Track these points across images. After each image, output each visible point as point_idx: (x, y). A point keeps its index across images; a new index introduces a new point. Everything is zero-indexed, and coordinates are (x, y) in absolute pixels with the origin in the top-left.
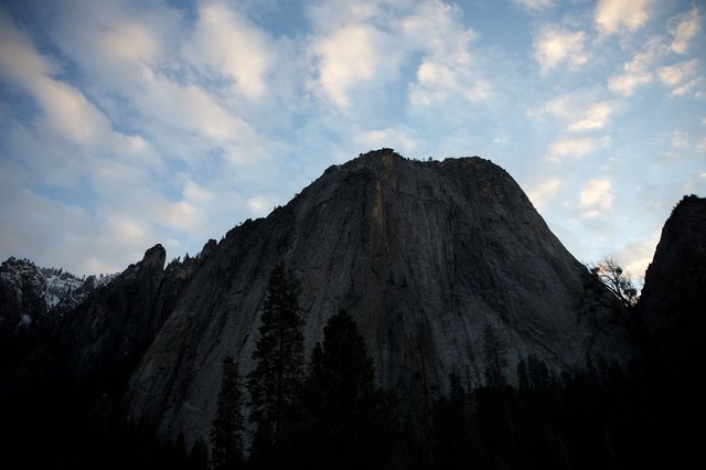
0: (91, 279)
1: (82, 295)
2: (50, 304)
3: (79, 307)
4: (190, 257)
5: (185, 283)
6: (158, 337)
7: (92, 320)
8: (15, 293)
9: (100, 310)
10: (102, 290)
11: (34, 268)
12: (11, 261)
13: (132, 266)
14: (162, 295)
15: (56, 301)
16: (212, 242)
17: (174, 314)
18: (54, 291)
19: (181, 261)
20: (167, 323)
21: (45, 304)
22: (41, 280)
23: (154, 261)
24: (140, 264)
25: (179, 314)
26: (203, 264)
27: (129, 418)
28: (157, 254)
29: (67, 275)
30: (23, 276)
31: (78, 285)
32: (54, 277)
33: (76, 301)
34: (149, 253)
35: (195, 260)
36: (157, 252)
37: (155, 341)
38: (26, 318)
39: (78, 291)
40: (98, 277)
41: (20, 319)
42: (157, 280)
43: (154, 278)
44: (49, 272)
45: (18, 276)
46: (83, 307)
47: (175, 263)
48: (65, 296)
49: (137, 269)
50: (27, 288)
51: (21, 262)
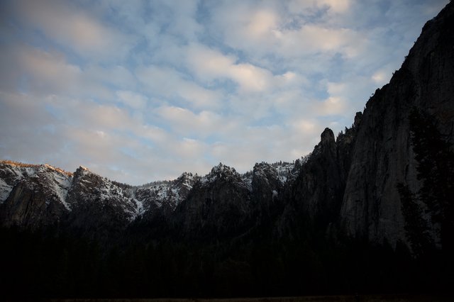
0: (298, 161)
1: (297, 172)
2: (283, 181)
3: (297, 179)
4: (349, 128)
5: (351, 145)
6: (348, 183)
7: (307, 184)
8: (265, 181)
9: (309, 177)
10: (306, 165)
11: (268, 165)
12: (257, 165)
13: (316, 147)
14: (341, 157)
15: (285, 179)
16: (358, 114)
17: (352, 166)
18: (282, 174)
19: (344, 133)
20: (350, 173)
21: (280, 182)
22: (274, 170)
23: (328, 139)
24: (320, 144)
25: (355, 166)
26: (358, 130)
27: (348, 234)
28: (328, 134)
29: (285, 164)
30: (264, 171)
31: (292, 167)
32: (279, 167)
33: (295, 176)
34: (323, 135)
35: (353, 129)
36: (327, 133)
37: (347, 187)
38: (275, 192)
39: (294, 170)
40: (301, 159)
41: (272, 193)
42: (334, 150)
43: (332, 149)
44: (275, 165)
45: (263, 172)
46: (300, 178)
47: (341, 135)
48: (288, 175)
49: (320, 147)
50: (269, 176)
51: (261, 164)
